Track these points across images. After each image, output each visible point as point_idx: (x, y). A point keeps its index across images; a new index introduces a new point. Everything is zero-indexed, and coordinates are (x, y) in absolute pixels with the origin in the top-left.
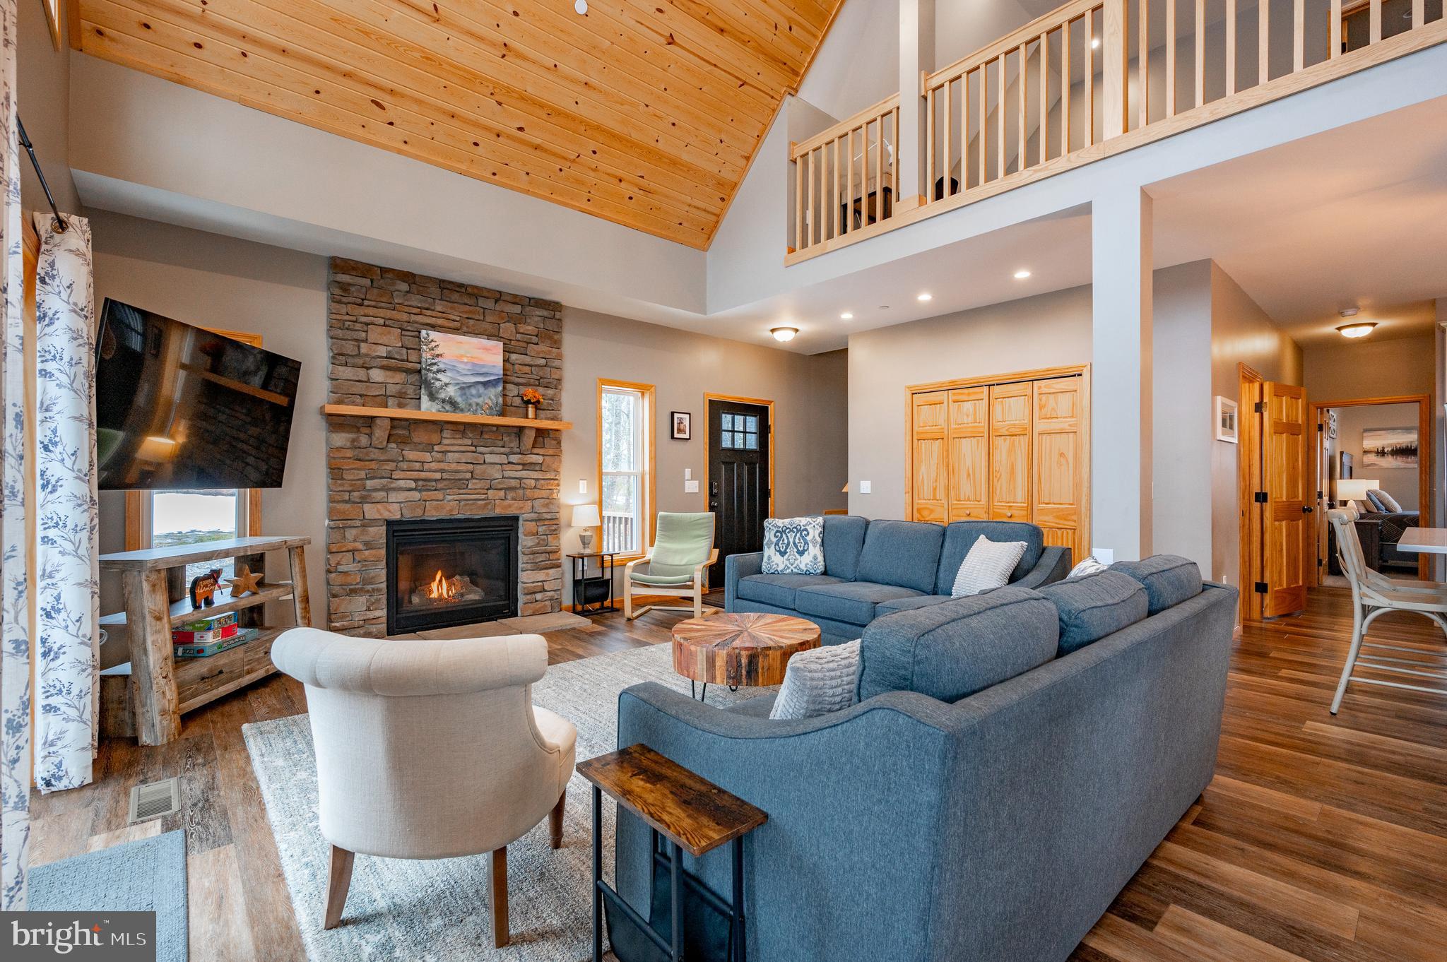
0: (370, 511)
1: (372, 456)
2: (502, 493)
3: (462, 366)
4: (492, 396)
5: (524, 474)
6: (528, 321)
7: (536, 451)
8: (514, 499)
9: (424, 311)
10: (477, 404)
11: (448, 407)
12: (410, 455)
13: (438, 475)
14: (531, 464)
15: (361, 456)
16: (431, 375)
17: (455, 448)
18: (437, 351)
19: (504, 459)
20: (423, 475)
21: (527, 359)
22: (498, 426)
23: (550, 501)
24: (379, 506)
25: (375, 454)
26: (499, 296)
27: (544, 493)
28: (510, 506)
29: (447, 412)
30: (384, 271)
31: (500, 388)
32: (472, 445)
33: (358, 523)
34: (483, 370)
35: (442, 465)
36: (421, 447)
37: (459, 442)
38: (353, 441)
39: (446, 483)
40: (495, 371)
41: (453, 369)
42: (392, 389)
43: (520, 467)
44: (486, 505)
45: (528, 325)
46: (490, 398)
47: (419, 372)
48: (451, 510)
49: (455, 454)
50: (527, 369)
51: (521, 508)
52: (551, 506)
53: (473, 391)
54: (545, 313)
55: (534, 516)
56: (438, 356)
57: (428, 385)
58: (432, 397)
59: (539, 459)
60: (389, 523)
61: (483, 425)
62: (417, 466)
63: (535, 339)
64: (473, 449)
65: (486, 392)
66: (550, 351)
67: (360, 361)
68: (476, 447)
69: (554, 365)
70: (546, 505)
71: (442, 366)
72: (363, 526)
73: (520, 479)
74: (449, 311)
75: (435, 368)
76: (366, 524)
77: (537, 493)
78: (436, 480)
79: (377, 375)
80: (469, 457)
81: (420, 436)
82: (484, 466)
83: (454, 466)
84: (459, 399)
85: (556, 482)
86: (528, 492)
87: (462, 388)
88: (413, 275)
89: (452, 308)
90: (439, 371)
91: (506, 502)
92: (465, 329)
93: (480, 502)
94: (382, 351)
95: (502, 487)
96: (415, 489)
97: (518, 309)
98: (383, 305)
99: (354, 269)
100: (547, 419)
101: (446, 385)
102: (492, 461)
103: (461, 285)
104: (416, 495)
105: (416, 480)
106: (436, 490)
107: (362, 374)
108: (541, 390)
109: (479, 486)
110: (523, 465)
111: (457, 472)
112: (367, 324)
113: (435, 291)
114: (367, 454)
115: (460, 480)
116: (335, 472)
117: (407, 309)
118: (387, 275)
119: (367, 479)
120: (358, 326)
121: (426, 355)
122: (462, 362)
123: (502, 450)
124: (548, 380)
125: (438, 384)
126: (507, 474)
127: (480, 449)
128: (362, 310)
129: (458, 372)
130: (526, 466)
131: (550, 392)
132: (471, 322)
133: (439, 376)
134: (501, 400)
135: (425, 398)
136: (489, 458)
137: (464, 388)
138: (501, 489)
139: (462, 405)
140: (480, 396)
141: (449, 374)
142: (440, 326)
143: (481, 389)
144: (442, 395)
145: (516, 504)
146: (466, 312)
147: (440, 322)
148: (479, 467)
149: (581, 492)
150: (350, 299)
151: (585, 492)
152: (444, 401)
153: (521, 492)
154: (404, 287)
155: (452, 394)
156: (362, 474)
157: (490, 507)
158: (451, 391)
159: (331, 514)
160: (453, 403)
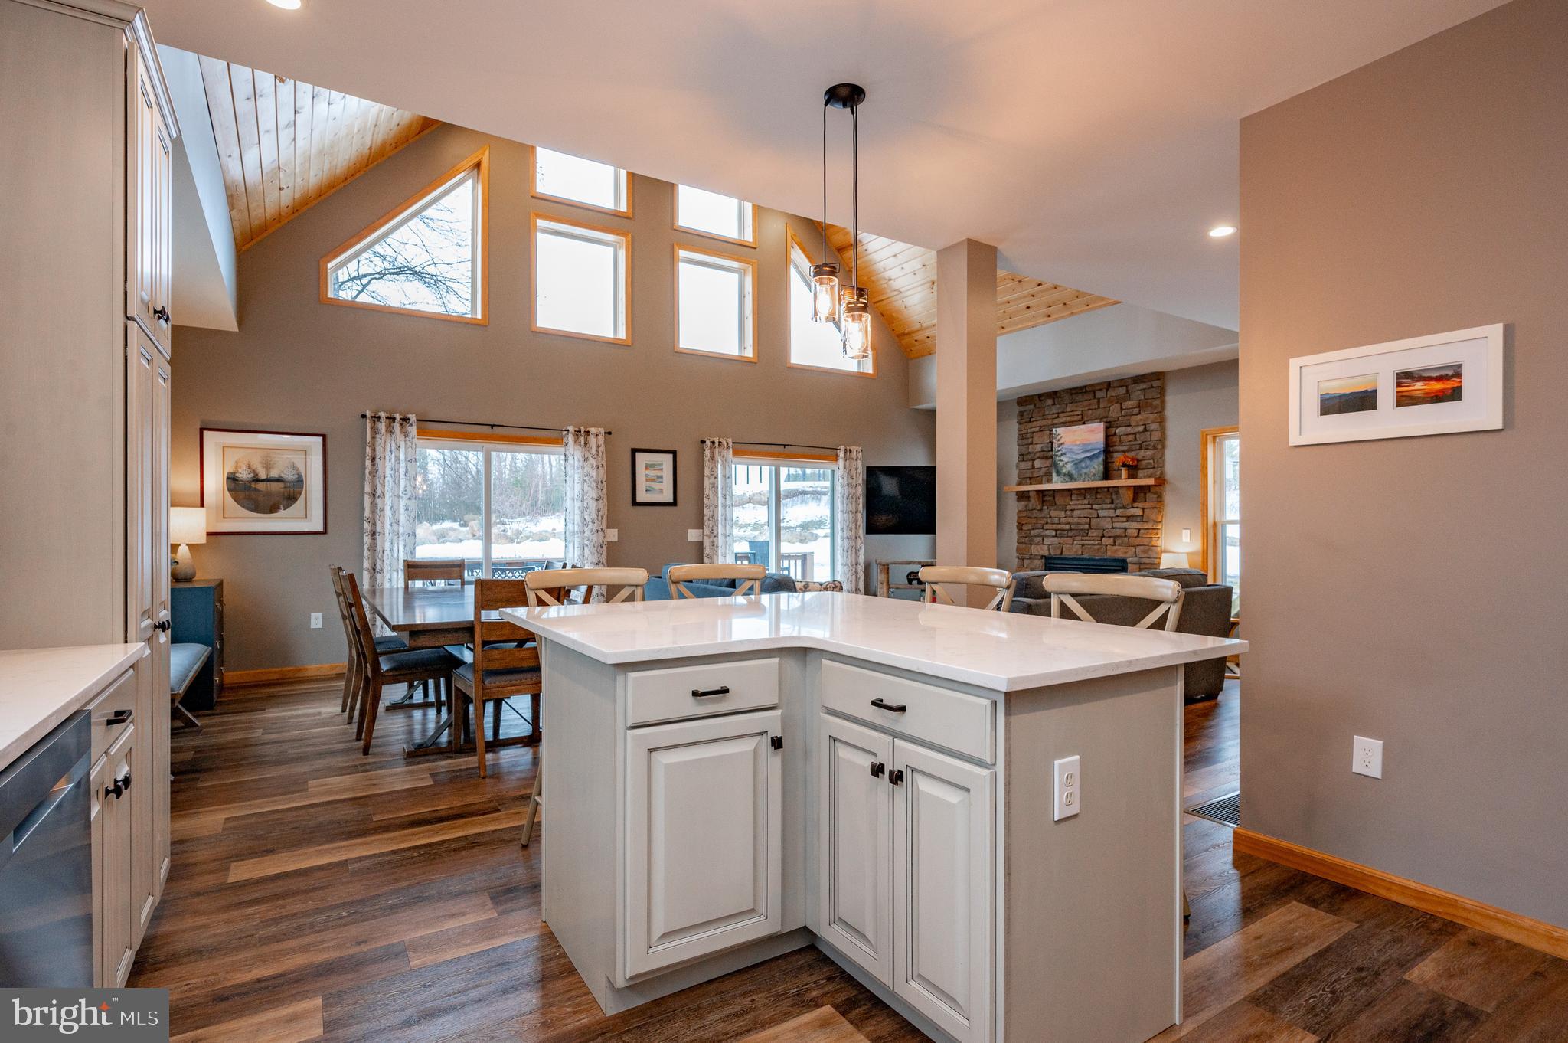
0: (1035, 550)
1: (1035, 515)
2: (1112, 539)
3: (1076, 448)
4: (1098, 466)
5: (1126, 525)
6: (1132, 397)
7: (1135, 505)
8: (1119, 545)
9: (1061, 415)
10: (1086, 474)
11: (1067, 479)
12: (1054, 513)
13: (1067, 527)
14: (1133, 516)
15: (1030, 515)
16: (1058, 458)
17: (1080, 507)
18: (1061, 441)
19: (1111, 513)
20: (1059, 526)
21: (1129, 429)
22: (1108, 488)
23: (1149, 548)
24: (1038, 547)
25: (1036, 514)
26: (1109, 385)
27: (1146, 541)
28: (1117, 550)
29: (1067, 482)
30: (1040, 396)
31: (1102, 458)
32: (1089, 504)
33: (1027, 557)
34: (1090, 448)
35: (1070, 520)
36: (1060, 507)
37: (1080, 502)
38: (1026, 506)
39: (1074, 532)
40: (1099, 447)
41: (1071, 451)
42: (1043, 471)
43: (1125, 519)
44: (1098, 549)
45: (1132, 400)
46: (1094, 468)
47: (1051, 457)
48: (1076, 552)
49: (1080, 510)
50: (1131, 437)
51: (1126, 553)
52: (1150, 553)
53: (1083, 465)
54: (1144, 386)
55: (1135, 560)
56: (1062, 444)
57: (1055, 465)
58: (1058, 473)
59: (1139, 512)
60: (1046, 558)
61: (1097, 488)
62: (1056, 520)
63: (1136, 411)
64: (1089, 506)
65: (1092, 463)
66: (1147, 418)
67: (1029, 457)
68: (1092, 505)
69: (1152, 428)
70: (1144, 552)
71: (1064, 451)
72: (1030, 558)
73: (1126, 529)
74: (1075, 409)
75: (1060, 453)
76: (1032, 557)
77: (1138, 541)
78: (1068, 530)
79: (1038, 464)
80: (1085, 513)
81: (1059, 501)
82: (1099, 519)
83: (1076, 520)
84: (1074, 472)
85: (1155, 531)
86: (1132, 540)
87: (1076, 464)
88: (1055, 393)
89: (1076, 407)
90: (1062, 454)
91: (1115, 548)
92: (1086, 419)
93: (1096, 547)
94: (1039, 448)
95: (1109, 535)
96: (1056, 536)
97: (1123, 390)
98: (1038, 418)
99: (1026, 401)
100: (1145, 477)
101: (1066, 463)
102: (1104, 515)
103: (1081, 388)
104: (1056, 540)
105: (1056, 530)
106: (1067, 537)
107: (1029, 464)
108: (1142, 453)
109: (1095, 534)
110: (1128, 517)
111: (1079, 524)
112: (1033, 433)
113: (1067, 397)
114: (1032, 514)
115: (1082, 530)
116: (1020, 526)
117: (1050, 417)
118: (1043, 398)
119: (1033, 529)
120: (1029, 436)
121: (1055, 446)
122: (1076, 445)
123: (1109, 506)
124: (1147, 443)
125: (1061, 464)
126: (1115, 525)
127: (1095, 507)
128: (1030, 425)
129: (1073, 452)
130: (1129, 518)
131: (1149, 453)
132: (1090, 412)
133: (1062, 458)
134: (1102, 468)
135: (1054, 474)
136: (1102, 513)
137: (1077, 463)
138: (1110, 537)
139: (1075, 476)
140: (1087, 467)
141: (1068, 455)
142: (1069, 422)
143: (1088, 461)
144: (1064, 471)
145: (1123, 549)
146: (1086, 406)
147: (1068, 419)
148: (1095, 520)
149: (1184, 541)
150: (1024, 421)
151: (1188, 540)
152: (1065, 475)
153: (1126, 539)
154: (1050, 402)
155: (1070, 469)
156: (1030, 527)
157: (1102, 550)
158: (1069, 467)
159: (1018, 550)
160: (1070, 477)
